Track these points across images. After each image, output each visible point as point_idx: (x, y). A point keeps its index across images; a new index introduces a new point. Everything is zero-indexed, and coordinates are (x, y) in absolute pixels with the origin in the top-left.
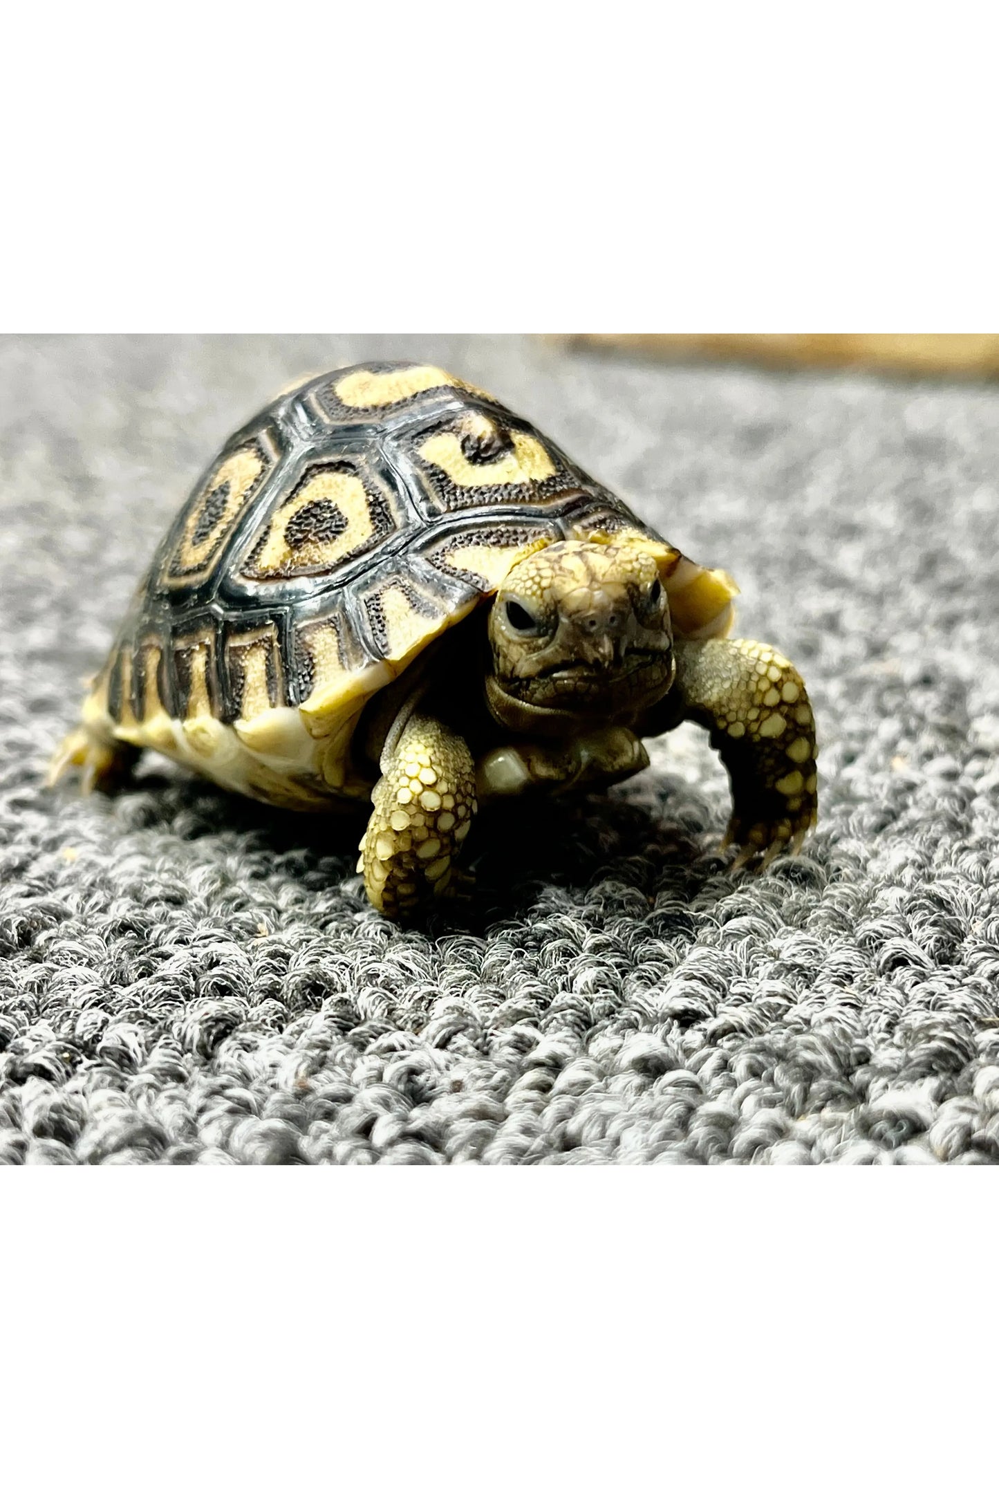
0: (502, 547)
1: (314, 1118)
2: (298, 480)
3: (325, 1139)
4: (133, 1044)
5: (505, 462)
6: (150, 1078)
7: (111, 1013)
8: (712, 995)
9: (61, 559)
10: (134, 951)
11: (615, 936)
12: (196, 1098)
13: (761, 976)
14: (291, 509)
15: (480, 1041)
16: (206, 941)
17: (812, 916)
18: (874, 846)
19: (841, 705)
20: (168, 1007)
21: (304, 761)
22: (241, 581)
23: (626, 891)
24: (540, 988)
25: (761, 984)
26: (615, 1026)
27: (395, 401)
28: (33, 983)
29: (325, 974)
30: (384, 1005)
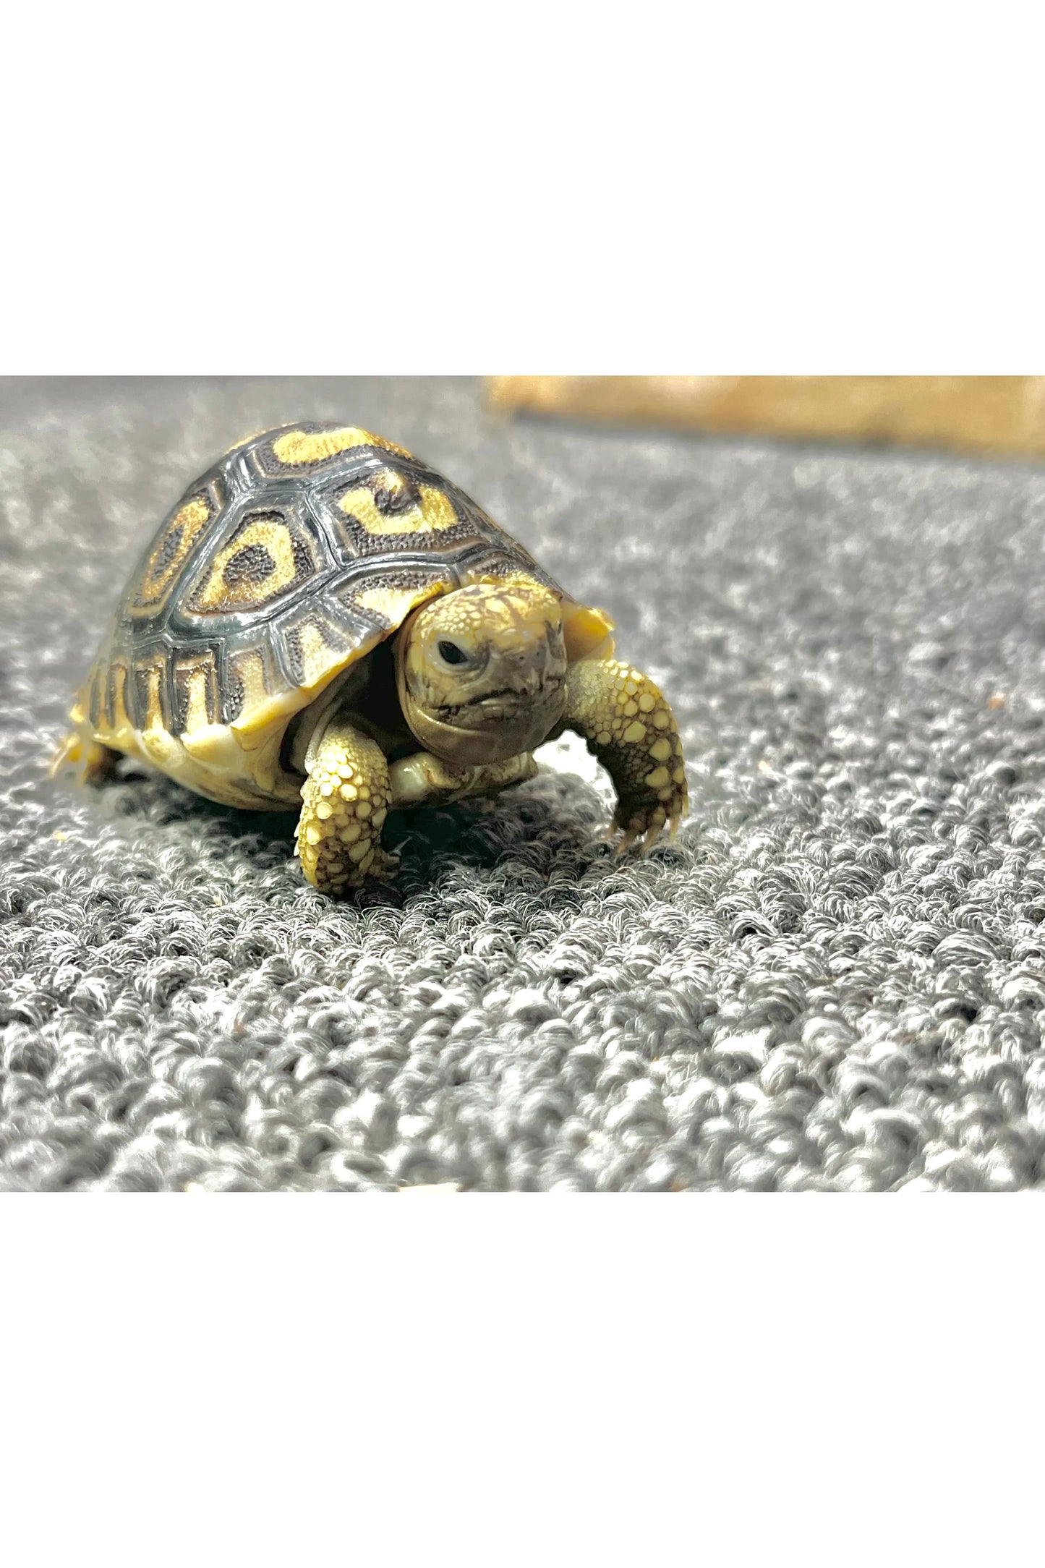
0: (404, 589)
1: (250, 1057)
2: (237, 527)
3: (256, 1075)
4: (100, 994)
5: (413, 513)
6: (113, 1023)
7: (84, 969)
8: (589, 958)
9: (74, 590)
10: (107, 917)
11: (512, 908)
12: (149, 1041)
13: (631, 942)
14: (230, 552)
15: (392, 994)
16: (169, 910)
17: (680, 892)
18: (738, 834)
19: (719, 717)
20: (133, 965)
21: (239, 769)
22: (187, 614)
23: (524, 871)
24: (445, 951)
25: (631, 949)
26: (506, 983)
27: (321, 458)
28: (20, 943)
29: (266, 938)
30: (313, 964)
